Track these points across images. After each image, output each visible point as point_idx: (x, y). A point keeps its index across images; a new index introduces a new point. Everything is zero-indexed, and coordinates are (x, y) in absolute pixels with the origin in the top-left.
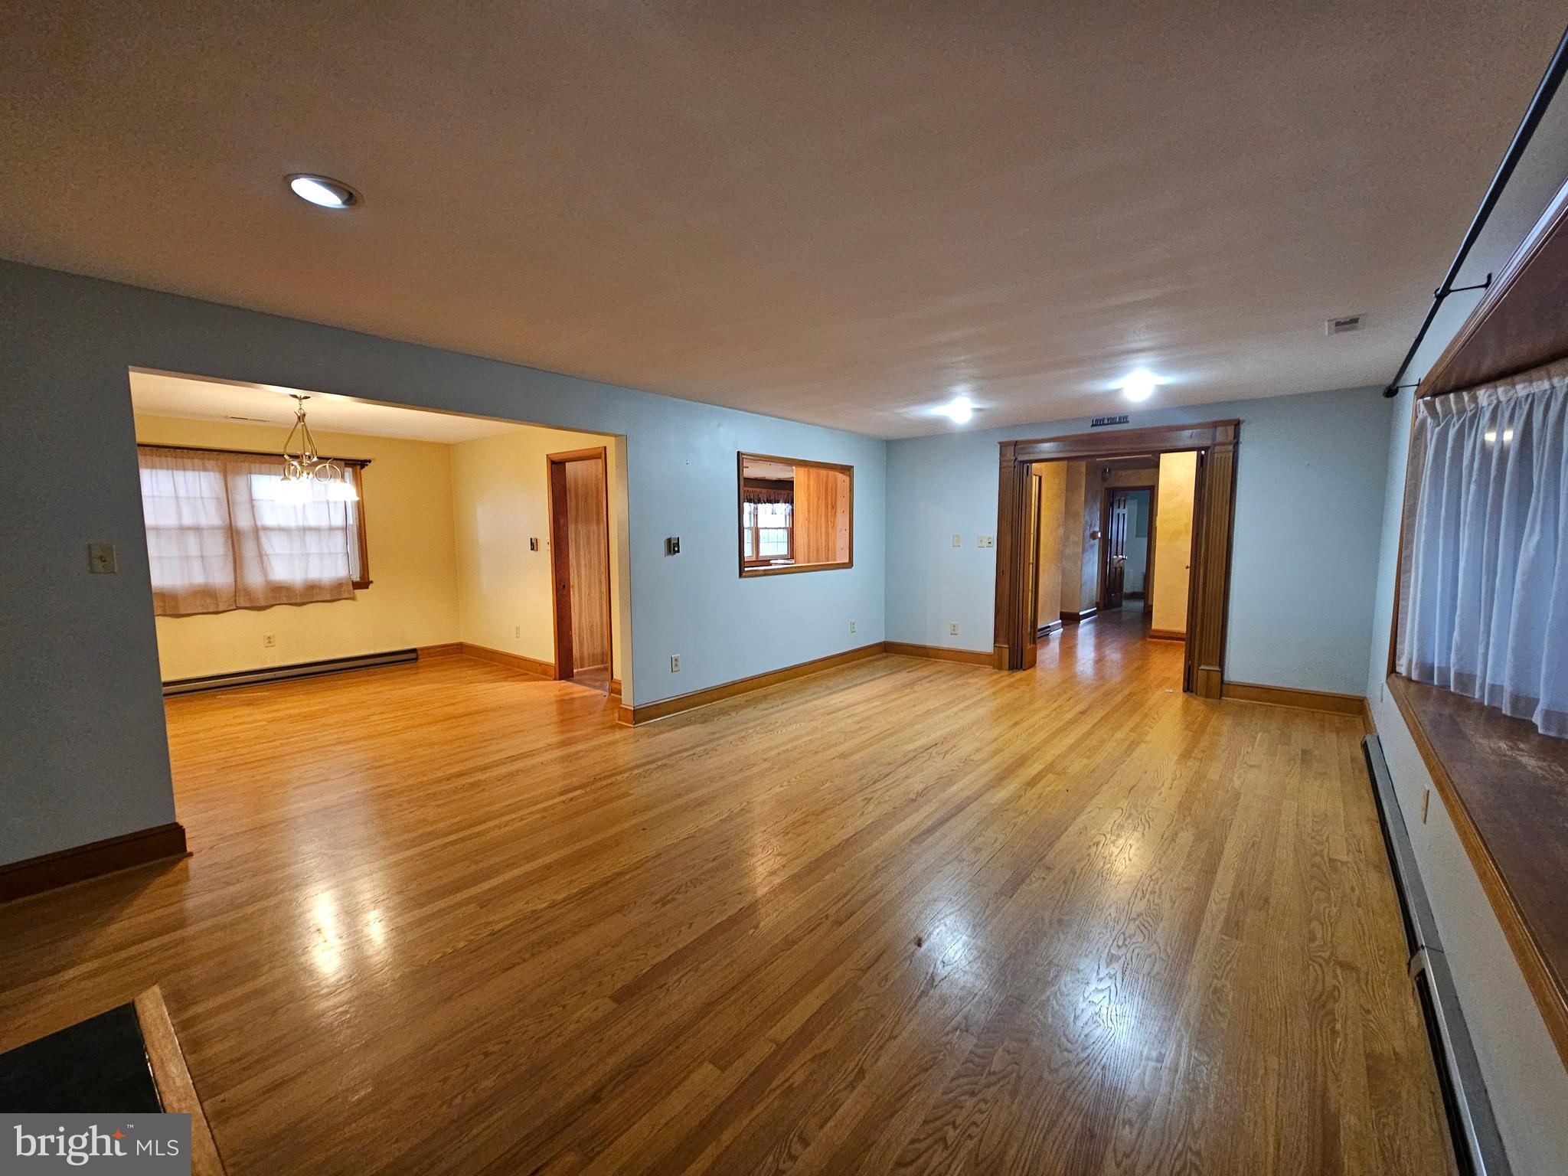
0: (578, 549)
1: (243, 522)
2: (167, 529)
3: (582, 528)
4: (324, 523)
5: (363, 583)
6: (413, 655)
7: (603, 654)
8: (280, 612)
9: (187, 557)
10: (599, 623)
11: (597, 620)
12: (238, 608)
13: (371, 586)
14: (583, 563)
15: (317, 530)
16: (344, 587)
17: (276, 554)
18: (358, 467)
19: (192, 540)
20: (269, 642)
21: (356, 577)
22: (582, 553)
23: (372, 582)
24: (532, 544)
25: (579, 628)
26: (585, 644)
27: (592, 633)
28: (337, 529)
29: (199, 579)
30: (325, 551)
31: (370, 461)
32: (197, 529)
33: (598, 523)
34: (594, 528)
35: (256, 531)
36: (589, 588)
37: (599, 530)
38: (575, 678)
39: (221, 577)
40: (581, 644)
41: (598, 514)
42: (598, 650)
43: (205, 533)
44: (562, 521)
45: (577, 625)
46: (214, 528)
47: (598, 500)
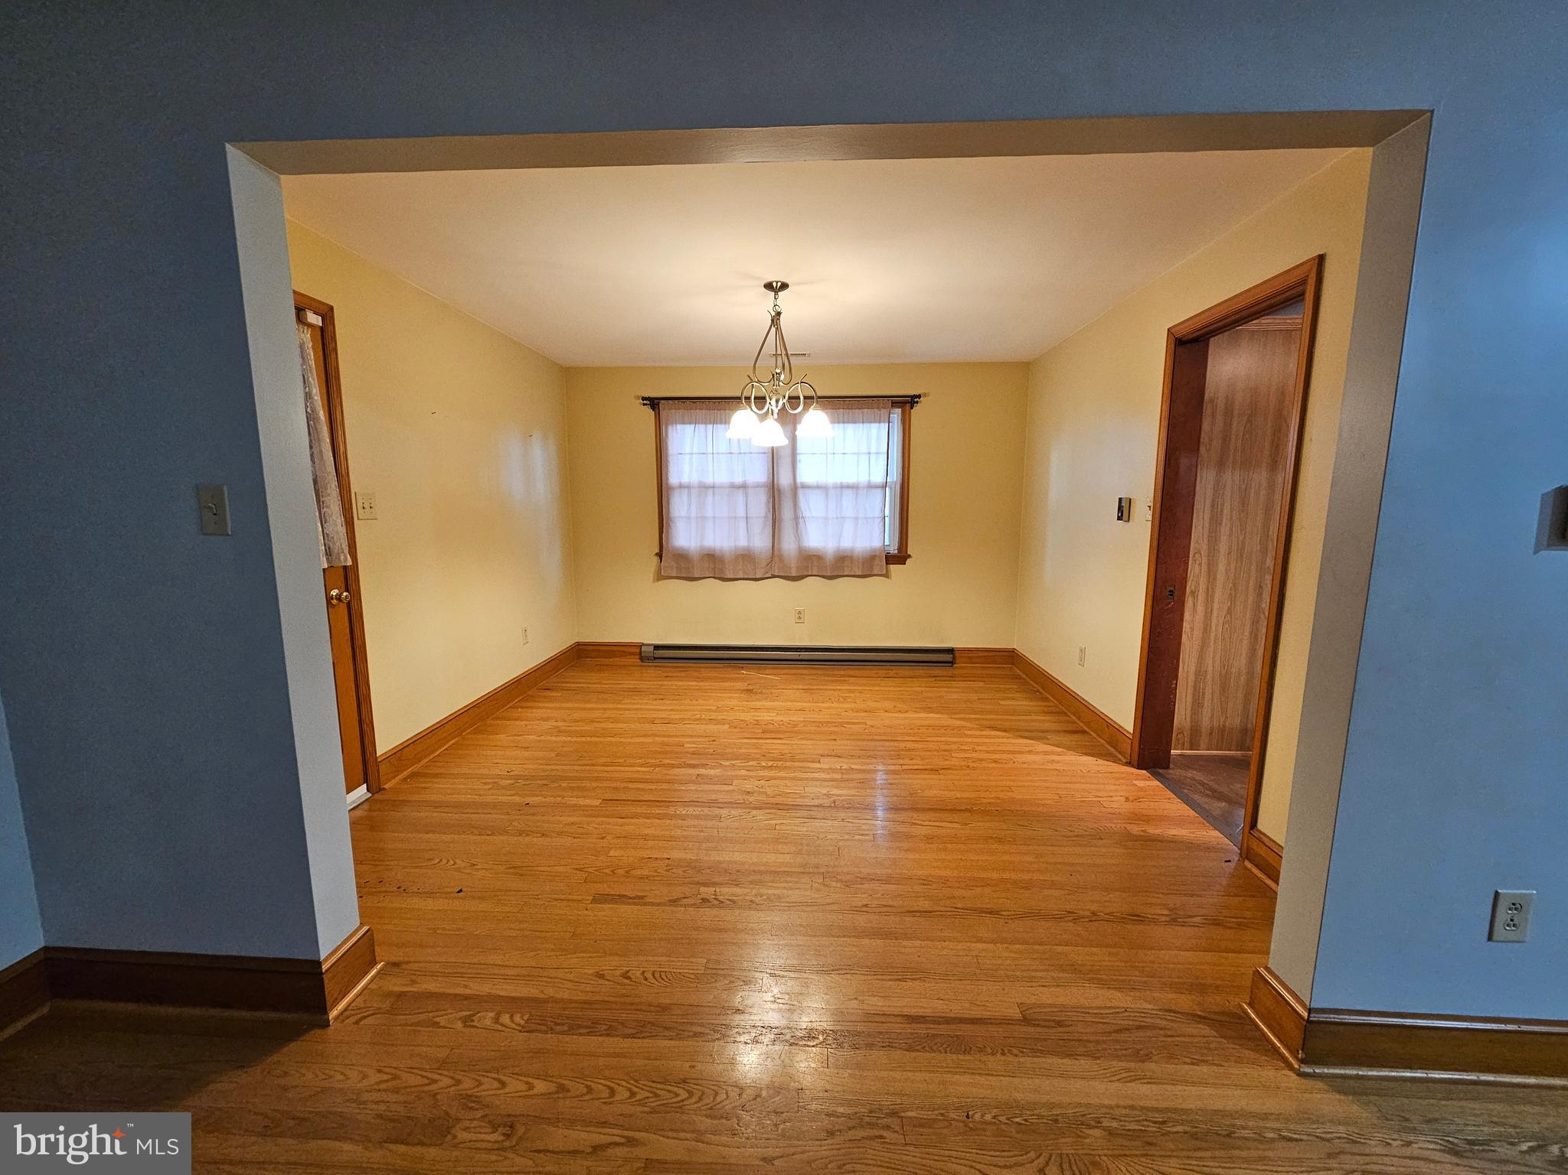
0: (1215, 521)
1: (784, 480)
2: (721, 487)
3: (1232, 478)
4: (863, 479)
5: (900, 557)
6: (948, 657)
7: (1244, 731)
8: (813, 584)
9: (735, 517)
10: (1244, 671)
11: (1241, 662)
12: (773, 576)
13: (908, 561)
14: (1223, 546)
15: (854, 487)
16: (877, 562)
17: (813, 517)
18: (908, 406)
19: (740, 498)
20: (800, 618)
21: (893, 550)
22: (1224, 530)
23: (909, 556)
24: (1120, 508)
25: (1198, 673)
26: (1207, 703)
27: (1224, 687)
28: (876, 487)
29: (743, 542)
30: (861, 515)
31: (919, 396)
32: (744, 486)
33: (1274, 465)
34: (1261, 476)
35: (795, 488)
36: (1232, 599)
37: (1271, 486)
38: (1174, 772)
39: (760, 542)
40: (1197, 704)
41: (1277, 447)
42: (1235, 721)
43: (750, 491)
44: (1184, 462)
45: (1193, 669)
46: (757, 486)
47: (1279, 431)
